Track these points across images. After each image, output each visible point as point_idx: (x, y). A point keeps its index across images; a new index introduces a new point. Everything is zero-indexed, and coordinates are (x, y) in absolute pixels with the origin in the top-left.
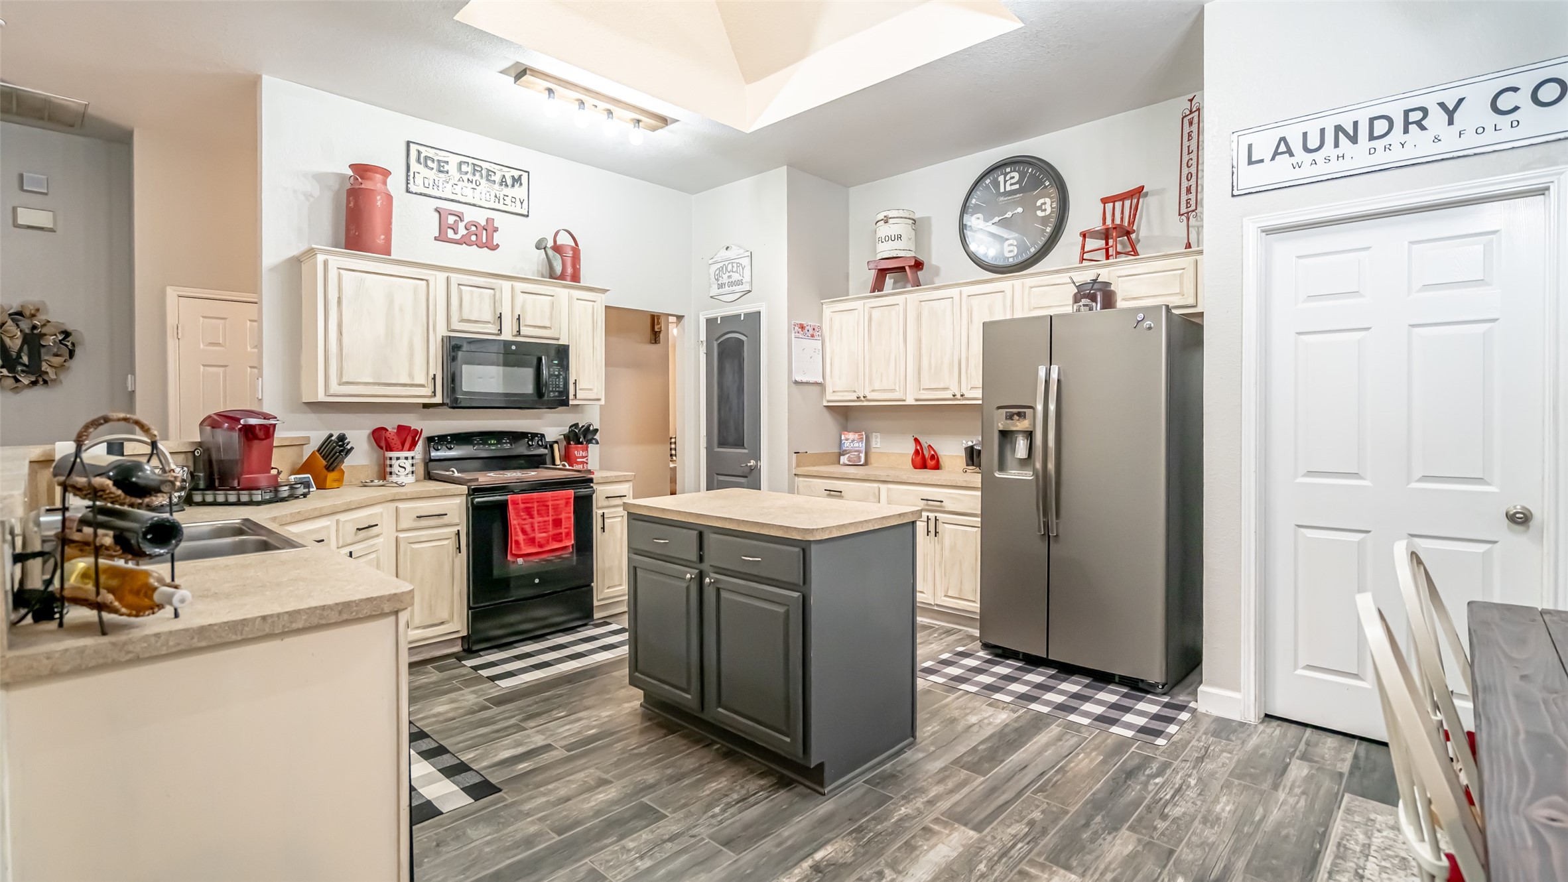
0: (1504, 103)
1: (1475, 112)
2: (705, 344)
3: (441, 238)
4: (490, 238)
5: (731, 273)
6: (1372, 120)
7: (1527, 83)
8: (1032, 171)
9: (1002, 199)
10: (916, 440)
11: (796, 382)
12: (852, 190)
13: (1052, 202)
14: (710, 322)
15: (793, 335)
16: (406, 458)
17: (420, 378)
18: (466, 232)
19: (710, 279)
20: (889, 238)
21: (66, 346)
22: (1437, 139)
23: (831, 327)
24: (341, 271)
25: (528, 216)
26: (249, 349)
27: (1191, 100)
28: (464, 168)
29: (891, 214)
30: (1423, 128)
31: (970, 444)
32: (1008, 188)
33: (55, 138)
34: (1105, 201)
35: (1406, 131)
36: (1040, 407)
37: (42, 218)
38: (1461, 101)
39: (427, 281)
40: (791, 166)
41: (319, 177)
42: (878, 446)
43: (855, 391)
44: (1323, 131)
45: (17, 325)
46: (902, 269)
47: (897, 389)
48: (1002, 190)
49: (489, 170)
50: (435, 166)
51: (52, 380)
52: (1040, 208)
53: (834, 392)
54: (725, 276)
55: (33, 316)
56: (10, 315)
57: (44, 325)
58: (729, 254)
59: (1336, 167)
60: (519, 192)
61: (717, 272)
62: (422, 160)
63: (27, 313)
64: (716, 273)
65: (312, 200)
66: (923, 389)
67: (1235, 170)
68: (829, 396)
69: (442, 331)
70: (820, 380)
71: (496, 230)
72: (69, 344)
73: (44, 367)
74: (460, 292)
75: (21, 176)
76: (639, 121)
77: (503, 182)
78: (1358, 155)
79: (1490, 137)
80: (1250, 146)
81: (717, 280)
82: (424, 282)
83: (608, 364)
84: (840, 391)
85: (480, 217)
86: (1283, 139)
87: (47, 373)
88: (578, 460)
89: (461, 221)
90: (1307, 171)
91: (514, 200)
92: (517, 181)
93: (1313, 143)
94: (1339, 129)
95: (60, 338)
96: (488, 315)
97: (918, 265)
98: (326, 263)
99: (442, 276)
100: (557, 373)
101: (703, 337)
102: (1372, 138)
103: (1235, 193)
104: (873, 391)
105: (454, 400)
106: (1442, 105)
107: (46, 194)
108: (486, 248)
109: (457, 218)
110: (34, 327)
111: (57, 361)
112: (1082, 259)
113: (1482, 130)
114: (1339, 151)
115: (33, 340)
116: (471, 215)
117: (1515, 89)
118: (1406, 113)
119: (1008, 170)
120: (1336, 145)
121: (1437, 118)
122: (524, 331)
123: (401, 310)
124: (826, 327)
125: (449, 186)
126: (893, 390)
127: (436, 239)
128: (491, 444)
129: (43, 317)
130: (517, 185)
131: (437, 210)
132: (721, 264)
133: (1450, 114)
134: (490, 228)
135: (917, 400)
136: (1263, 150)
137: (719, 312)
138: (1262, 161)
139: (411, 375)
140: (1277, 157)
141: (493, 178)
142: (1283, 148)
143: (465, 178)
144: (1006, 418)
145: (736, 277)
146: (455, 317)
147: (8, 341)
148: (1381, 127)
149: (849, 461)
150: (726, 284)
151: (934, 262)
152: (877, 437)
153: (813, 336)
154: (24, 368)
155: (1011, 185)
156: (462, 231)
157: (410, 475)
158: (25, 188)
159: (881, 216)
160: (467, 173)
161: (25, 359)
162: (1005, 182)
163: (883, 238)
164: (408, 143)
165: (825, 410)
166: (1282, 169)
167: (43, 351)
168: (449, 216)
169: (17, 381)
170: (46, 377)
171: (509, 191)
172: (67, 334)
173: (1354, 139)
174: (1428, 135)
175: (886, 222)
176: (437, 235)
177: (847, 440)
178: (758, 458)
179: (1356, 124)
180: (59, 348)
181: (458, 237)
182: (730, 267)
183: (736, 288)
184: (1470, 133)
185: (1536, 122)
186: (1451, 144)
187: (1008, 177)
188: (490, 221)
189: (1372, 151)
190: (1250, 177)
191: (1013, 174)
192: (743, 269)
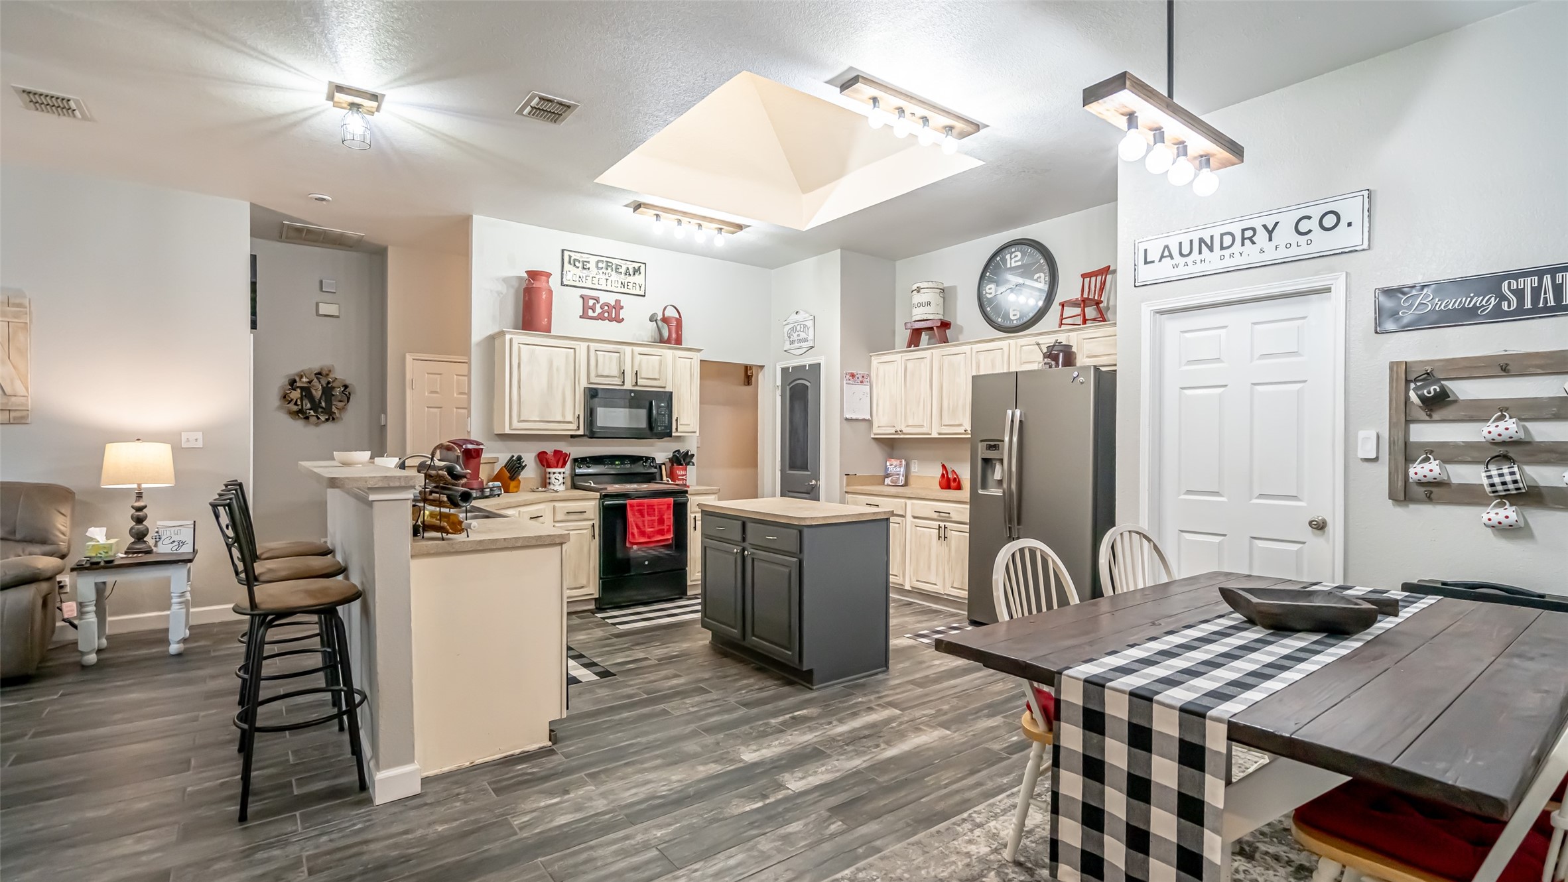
0: (1303, 227)
1: (1285, 233)
2: (780, 388)
3: (584, 316)
4: (618, 314)
5: (800, 333)
6: (1222, 235)
7: (1316, 213)
8: (1031, 251)
9: (1008, 272)
10: (944, 466)
11: (847, 419)
12: (899, 264)
13: (1045, 276)
14: (785, 371)
15: (845, 382)
16: (560, 473)
17: (569, 418)
18: (601, 311)
19: (784, 337)
20: (921, 305)
21: (346, 395)
22: (1262, 251)
23: (877, 375)
24: (521, 345)
25: (644, 296)
26: (455, 395)
28: (600, 265)
29: (922, 285)
30: (1253, 243)
32: (1013, 265)
33: (341, 254)
34: (1084, 276)
35: (1243, 244)
36: (1007, 439)
37: (331, 309)
38: (1277, 224)
39: (574, 349)
40: (842, 249)
41: (506, 280)
42: (916, 470)
43: (894, 427)
44: (1191, 241)
45: (320, 382)
46: (931, 329)
47: (925, 425)
48: (1009, 266)
49: (617, 265)
50: (580, 265)
51: (337, 418)
52: (1036, 281)
53: (879, 427)
54: (795, 335)
55: (328, 375)
56: (316, 374)
57: (334, 381)
58: (798, 317)
59: (1200, 268)
60: (638, 279)
62: (572, 262)
63: (324, 373)
64: (789, 332)
65: (502, 296)
66: (944, 425)
67: (1136, 267)
68: (876, 430)
69: (584, 384)
70: (868, 417)
71: (622, 308)
72: (347, 393)
73: (334, 409)
74: (597, 355)
75: (321, 282)
76: (721, 229)
77: (627, 273)
78: (1214, 260)
79: (1294, 252)
80: (1146, 250)
81: (789, 337)
82: (573, 350)
83: (701, 403)
84: (883, 426)
85: (610, 299)
86: (1167, 247)
87: (335, 413)
88: (679, 477)
89: (598, 303)
90: (1182, 271)
91: (634, 285)
92: (637, 271)
93: (1186, 251)
94: (1201, 241)
95: (342, 389)
96: (615, 372)
97: (945, 325)
98: (511, 340)
99: (584, 345)
100: (663, 413)
101: (779, 383)
102: (1222, 248)
103: (1137, 284)
104: (907, 426)
105: (592, 432)
106: (1265, 226)
107: (335, 293)
108: (614, 322)
109: (595, 302)
110: (329, 383)
111: (340, 404)
112: (1061, 324)
113: (1288, 246)
114: (1202, 257)
115: (328, 391)
116: (606, 298)
117: (1309, 218)
118: (1243, 231)
119: (1013, 250)
120: (1200, 252)
121: (1262, 235)
122: (640, 382)
123: (558, 370)
124: (873, 375)
125: (589, 279)
126: (922, 426)
127: (581, 317)
128: (617, 465)
129: (332, 375)
130: (637, 274)
131: (582, 297)
132: (793, 325)
133: (1270, 233)
134: (618, 306)
135: (940, 434)
136: (1154, 254)
137: (792, 363)
138: (1153, 262)
139: (563, 415)
140: (1163, 259)
141: (620, 270)
142: (1166, 253)
143: (601, 271)
144: (987, 449)
145: (803, 335)
146: (593, 374)
147: (314, 392)
148: (1227, 240)
149: (891, 482)
150: (796, 341)
151: (959, 322)
152: (914, 463)
153: (862, 382)
154: (323, 410)
155: (1016, 262)
156: (598, 310)
157: (562, 485)
158: (324, 290)
159: (915, 287)
160: (602, 268)
161: (323, 404)
162: (1011, 259)
163: (916, 304)
164: (563, 251)
165: (872, 440)
166: (1164, 269)
167: (333, 398)
168: (590, 300)
169: (318, 418)
170: (335, 417)
171: (632, 279)
172: (346, 387)
173: (1211, 249)
174: (1257, 248)
175: (919, 292)
176: (581, 314)
177: (891, 465)
178: (817, 479)
179: (1212, 237)
180: (342, 396)
181: (595, 315)
182: (798, 328)
183: (803, 344)
184: (1282, 247)
185: (1322, 241)
186: (1271, 255)
187: (1013, 256)
188: (618, 302)
189: (1222, 258)
190: (1145, 274)
191: (1017, 253)
192: (808, 330)
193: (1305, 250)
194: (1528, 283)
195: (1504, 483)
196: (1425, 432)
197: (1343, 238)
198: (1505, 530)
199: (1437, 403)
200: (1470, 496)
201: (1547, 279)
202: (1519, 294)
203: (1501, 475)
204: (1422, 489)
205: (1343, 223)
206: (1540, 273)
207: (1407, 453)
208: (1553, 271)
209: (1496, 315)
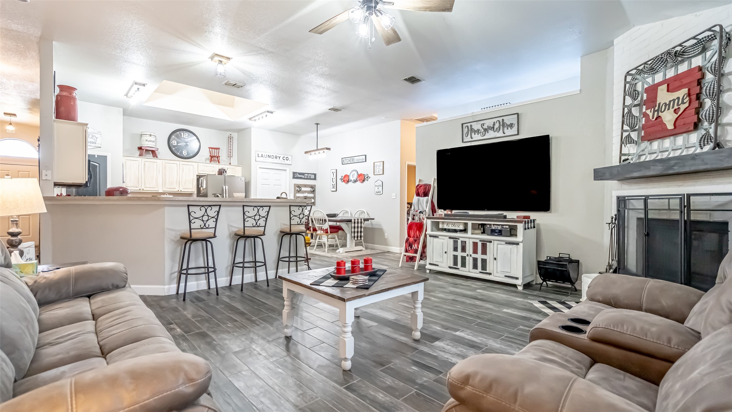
0: (284, 158)
1: (281, 159)
7: (286, 157)
8: (191, 135)
20: (152, 141)
22: (278, 161)
27: (230, 135)
32: (185, 137)
34: (209, 148)
35: (275, 158)
38: (280, 157)
40: (123, 109)
43: (137, 187)
48: (183, 137)
52: (193, 145)
59: (268, 161)
66: (167, 188)
67: (256, 157)
78: (270, 160)
80: (258, 154)
84: (131, 186)
86: (262, 154)
90: (265, 160)
93: (266, 156)
94: (268, 155)
103: (255, 160)
104: (146, 187)
106: (278, 156)
114: (268, 159)
118: (275, 156)
119: (185, 132)
121: (278, 158)
126: (155, 188)
136: (260, 155)
142: (262, 156)
148: (273, 157)
162: (184, 135)
163: (148, 140)
166: (262, 159)
173: (270, 157)
175: (150, 136)
179: (270, 155)
183: (94, 145)
184: (281, 161)
185: (286, 162)
187: (184, 134)
189: (272, 160)
190: (258, 159)
191: (186, 134)
192: (96, 138)
193: (284, 163)
194: (307, 175)
196: (298, 195)
197: (288, 162)
199: (299, 192)
202: (306, 176)
205: (289, 160)
208: (309, 174)
209: (304, 178)
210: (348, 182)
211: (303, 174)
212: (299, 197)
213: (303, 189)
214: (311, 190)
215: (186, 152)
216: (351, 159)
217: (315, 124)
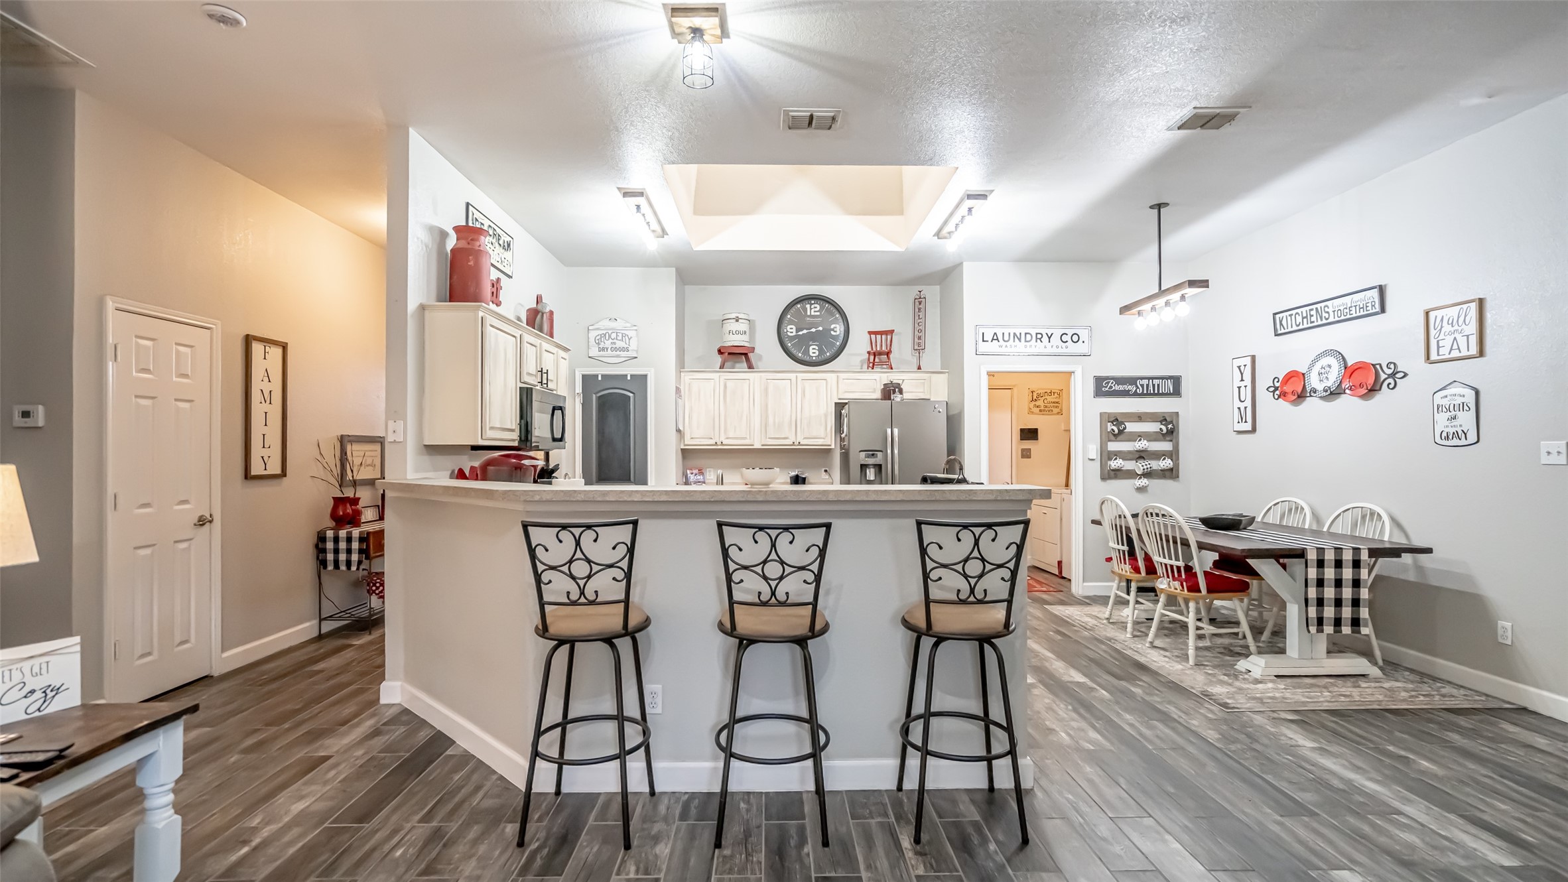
0: (1064, 338)
1: (1056, 339)
2: (582, 395)
4: (498, 295)
5: (615, 341)
6: (1025, 334)
7: (1070, 332)
8: (828, 306)
9: (808, 319)
12: (689, 288)
13: (840, 328)
14: (588, 378)
17: (512, 424)
19: (589, 342)
20: (738, 332)
22: (1045, 347)
24: (490, 327)
27: (920, 292)
28: (491, 232)
29: (741, 316)
30: (1041, 342)
31: (793, 474)
32: (813, 313)
34: (870, 333)
35: (1036, 341)
36: (889, 451)
38: (1052, 334)
39: (516, 338)
40: (676, 268)
41: (431, 230)
43: (711, 438)
44: (1009, 334)
47: (748, 437)
48: (809, 314)
49: (500, 235)
52: (833, 330)
53: (692, 438)
54: (608, 342)
58: (613, 324)
60: (510, 256)
61: (599, 337)
62: (475, 222)
64: (597, 338)
65: (428, 251)
66: (769, 438)
67: (976, 342)
68: (687, 441)
69: (519, 382)
71: (501, 289)
74: (526, 349)
77: (504, 247)
78: (1020, 346)
79: (1060, 351)
80: (983, 333)
81: (599, 344)
84: (697, 438)
85: (496, 276)
86: (995, 334)
90: (1004, 350)
91: (507, 263)
92: (508, 246)
93: (1006, 338)
94: (1014, 334)
96: (534, 370)
97: (751, 353)
98: (483, 319)
99: (519, 333)
101: (579, 389)
102: (1026, 341)
103: (976, 352)
104: (727, 438)
106: (1047, 334)
108: (495, 305)
112: (870, 367)
113: (1057, 347)
114: (1015, 344)
116: (493, 275)
117: (1067, 334)
118: (1036, 334)
119: (813, 302)
120: (1014, 341)
121: (1045, 339)
122: (554, 387)
124: (684, 389)
126: (745, 438)
130: (508, 250)
132: (604, 332)
133: (1049, 338)
134: (498, 286)
135: (762, 446)
136: (988, 337)
137: (600, 371)
138: (987, 341)
139: (510, 421)
140: (993, 341)
141: (500, 242)
142: (995, 338)
143: (491, 240)
144: (864, 458)
145: (619, 344)
146: (522, 370)
148: (1028, 337)
150: (609, 349)
151: (761, 351)
152: (710, 471)
155: (815, 311)
159: (733, 316)
160: (492, 236)
162: (811, 309)
163: (734, 331)
164: (468, 204)
166: (993, 347)
171: (506, 255)
173: (1020, 339)
174: (1043, 344)
175: (737, 321)
177: (692, 474)
179: (1020, 334)
182: (614, 336)
183: (622, 353)
184: (1054, 347)
185: (1072, 348)
186: (1049, 350)
187: (813, 307)
188: (498, 280)
189: (1026, 347)
190: (983, 347)
191: (816, 305)
192: (629, 339)
193: (1064, 351)
194: (1145, 382)
195: (1147, 468)
196: (1113, 446)
197: (1080, 348)
198: (1141, 490)
199: (1119, 435)
200: (1131, 474)
201: (1151, 381)
202: (1142, 386)
203: (1146, 465)
204: (1114, 473)
205: (1081, 341)
206: (1149, 378)
207: (1106, 456)
208: (1153, 378)
209: (1136, 394)
210: (1301, 396)
211: (1132, 381)
212: (1120, 452)
213: (1131, 427)
214: (1161, 429)
215: (817, 348)
216: (1313, 313)
217: (1151, 207)
